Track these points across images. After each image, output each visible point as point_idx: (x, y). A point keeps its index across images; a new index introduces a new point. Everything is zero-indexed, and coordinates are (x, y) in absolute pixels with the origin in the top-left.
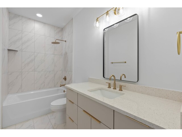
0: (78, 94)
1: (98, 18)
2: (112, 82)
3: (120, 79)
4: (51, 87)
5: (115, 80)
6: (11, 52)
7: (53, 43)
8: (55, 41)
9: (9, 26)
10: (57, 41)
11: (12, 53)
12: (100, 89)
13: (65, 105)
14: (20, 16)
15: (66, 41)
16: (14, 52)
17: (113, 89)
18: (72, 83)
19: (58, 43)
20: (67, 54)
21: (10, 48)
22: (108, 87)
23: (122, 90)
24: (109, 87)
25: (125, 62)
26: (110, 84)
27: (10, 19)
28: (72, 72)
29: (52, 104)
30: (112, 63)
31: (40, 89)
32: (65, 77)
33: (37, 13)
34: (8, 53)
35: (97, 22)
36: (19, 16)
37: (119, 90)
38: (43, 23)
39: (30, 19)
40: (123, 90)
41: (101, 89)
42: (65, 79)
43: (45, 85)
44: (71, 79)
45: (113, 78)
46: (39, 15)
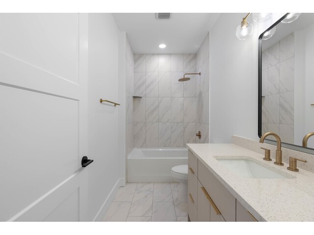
1: (244, 19)
2: (273, 148)
3: (302, 146)
4: (179, 147)
5: (280, 144)
6: (136, 99)
7: (180, 80)
8: (183, 77)
9: (135, 69)
10: (186, 76)
14: (143, 54)
15: (200, 74)
17: (276, 163)
18: (208, 142)
19: (188, 79)
20: (201, 94)
21: (135, 95)
22: (264, 159)
23: (297, 170)
24: (268, 158)
26: (269, 151)
27: (135, 61)
28: (208, 124)
31: (165, 146)
32: (199, 132)
33: (159, 45)
34: (134, 101)
35: (244, 27)
37: (289, 168)
38: (168, 54)
39: (153, 54)
40: (300, 169)
41: (247, 160)
42: (199, 136)
43: (171, 142)
44: (207, 136)
45: (274, 138)
46: (162, 46)
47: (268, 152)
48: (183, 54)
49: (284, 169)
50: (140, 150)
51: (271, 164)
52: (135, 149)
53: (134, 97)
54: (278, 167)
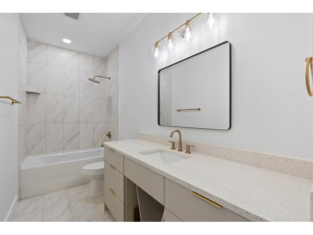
0: (124, 157)
1: (157, 43)
6: (31, 95)
7: (90, 79)
9: (28, 58)
11: (32, 97)
12: (160, 152)
13: (103, 170)
15: (109, 78)
16: (35, 95)
17: (179, 150)
21: (29, 90)
22: (172, 149)
23: (190, 153)
24: (174, 148)
25: (199, 109)
27: (30, 49)
28: (118, 124)
29: (85, 168)
30: (179, 110)
32: (109, 133)
33: (64, 38)
36: (42, 43)
37: (186, 152)
42: (109, 136)
46: (67, 41)
47: (173, 143)
48: (94, 56)
49: (183, 153)
50: (38, 157)
51: (176, 151)
52: (30, 158)
53: (28, 93)
54: (180, 152)
